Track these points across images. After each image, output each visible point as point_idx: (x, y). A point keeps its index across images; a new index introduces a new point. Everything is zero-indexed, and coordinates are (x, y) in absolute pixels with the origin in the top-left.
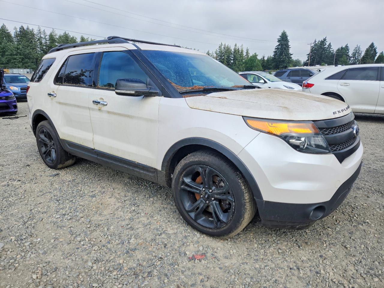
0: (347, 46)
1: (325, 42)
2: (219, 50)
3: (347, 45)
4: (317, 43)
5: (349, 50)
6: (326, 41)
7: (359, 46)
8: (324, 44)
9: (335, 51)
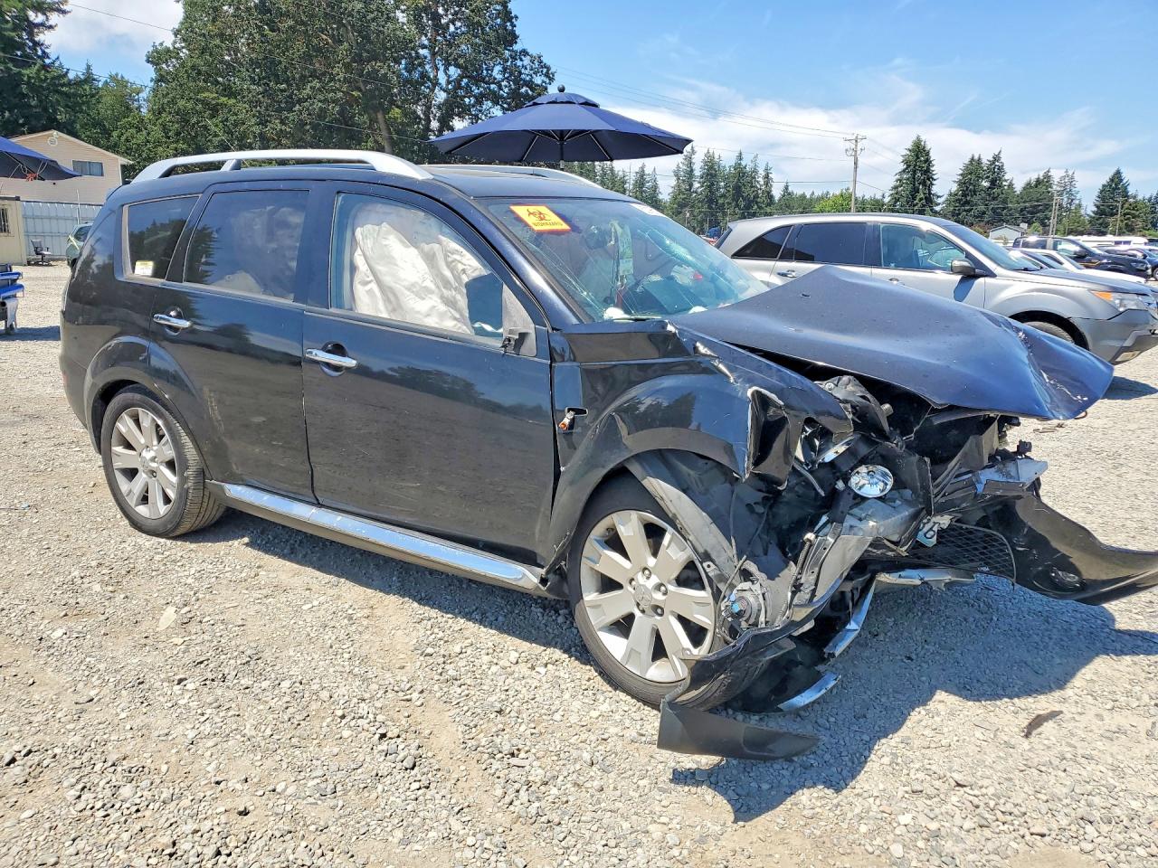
0: (1048, 176)
3: (1048, 171)
5: (1052, 186)
6: (999, 161)
7: (1070, 173)
9: (1019, 187)
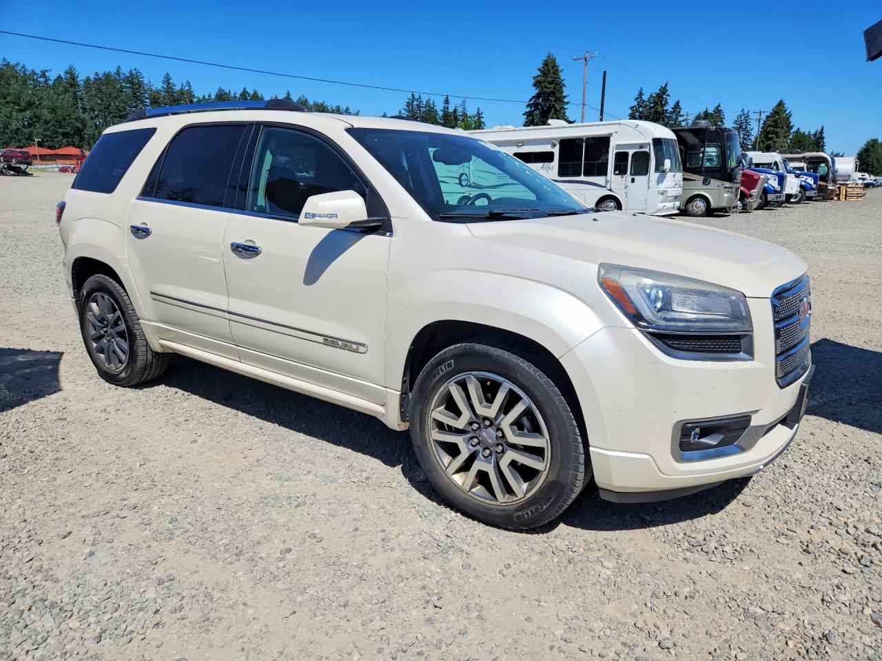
0: (718, 111)
1: (664, 96)
2: (407, 113)
3: (719, 106)
4: (645, 98)
5: (724, 121)
6: (668, 95)
8: (661, 103)
9: (690, 121)
